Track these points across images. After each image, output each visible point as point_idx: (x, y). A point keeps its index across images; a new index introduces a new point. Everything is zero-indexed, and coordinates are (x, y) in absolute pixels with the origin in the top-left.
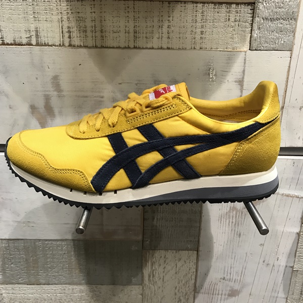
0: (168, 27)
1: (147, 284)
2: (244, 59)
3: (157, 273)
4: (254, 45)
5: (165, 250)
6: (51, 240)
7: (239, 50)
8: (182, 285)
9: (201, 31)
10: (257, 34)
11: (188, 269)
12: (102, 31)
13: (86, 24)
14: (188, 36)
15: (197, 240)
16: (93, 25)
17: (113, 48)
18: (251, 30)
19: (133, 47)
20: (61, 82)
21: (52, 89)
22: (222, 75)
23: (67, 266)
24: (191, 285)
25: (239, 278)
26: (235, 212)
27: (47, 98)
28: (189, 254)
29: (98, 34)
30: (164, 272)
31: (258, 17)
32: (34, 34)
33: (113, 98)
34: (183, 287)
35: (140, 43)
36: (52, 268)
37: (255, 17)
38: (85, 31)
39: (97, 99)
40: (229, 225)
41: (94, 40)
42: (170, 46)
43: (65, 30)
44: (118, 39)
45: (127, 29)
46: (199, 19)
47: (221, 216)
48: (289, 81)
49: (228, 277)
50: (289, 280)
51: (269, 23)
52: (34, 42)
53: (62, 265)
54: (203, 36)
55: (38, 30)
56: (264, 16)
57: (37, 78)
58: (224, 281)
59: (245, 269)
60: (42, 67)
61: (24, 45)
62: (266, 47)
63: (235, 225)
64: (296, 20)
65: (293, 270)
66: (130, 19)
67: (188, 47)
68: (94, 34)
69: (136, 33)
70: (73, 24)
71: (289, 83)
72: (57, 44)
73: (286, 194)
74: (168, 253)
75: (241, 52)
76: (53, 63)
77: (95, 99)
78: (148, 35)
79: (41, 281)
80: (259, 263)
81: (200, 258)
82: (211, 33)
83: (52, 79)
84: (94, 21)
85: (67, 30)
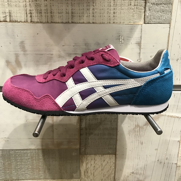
0: (93, 10)
1: (83, 177)
2: (141, 29)
3: (89, 170)
4: (147, 20)
5: (94, 154)
6: (20, 150)
7: (137, 24)
8: (106, 178)
9: (114, 12)
10: (148, 14)
11: (110, 167)
12: (51, 13)
13: (41, 8)
14: (106, 15)
15: (115, 147)
16: (46, 9)
17: (59, 23)
18: (145, 11)
19: (71, 22)
20: (26, 45)
21: (20, 50)
22: (128, 40)
23: (31, 167)
24: (112, 178)
25: (143, 172)
26: (138, 128)
27: (17, 56)
28: (110, 157)
29: (49, 14)
30: (94, 169)
31: (149, 2)
32: (8, 15)
33: (59, 55)
34: (107, 179)
35: (75, 20)
36: (21, 168)
37: (147, 3)
38: (41, 13)
39: (49, 56)
40: (135, 137)
41: (46, 19)
42: (94, 21)
43: (28, 12)
44: (62, 17)
45: (67, 11)
46: (112, 5)
47: (130, 131)
48: (169, 43)
49: (136, 172)
50: (175, 172)
51: (155, 6)
52: (8, 20)
53: (27, 167)
54: (115, 15)
55: (11, 12)
56: (152, 2)
57: (10, 43)
58: (133, 174)
59: (146, 166)
60: (14, 36)
61: (2, 22)
62: (154, 21)
63: (139, 137)
64: (172, 4)
65: (177, 166)
66: (69, 5)
67: (106, 22)
68: (46, 14)
69: (73, 13)
70: (33, 8)
71: (169, 44)
72: (23, 21)
73: (170, 116)
74: (97, 157)
75: (139, 24)
76: (21, 33)
77: (47, 55)
78: (80, 15)
79: (14, 178)
80: (155, 162)
81: (117, 160)
82: (120, 13)
83: (20, 43)
84: (46, 6)
85: (29, 12)
